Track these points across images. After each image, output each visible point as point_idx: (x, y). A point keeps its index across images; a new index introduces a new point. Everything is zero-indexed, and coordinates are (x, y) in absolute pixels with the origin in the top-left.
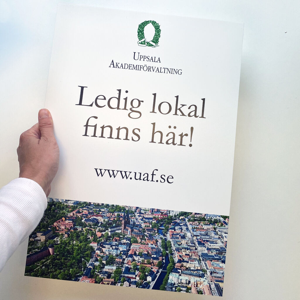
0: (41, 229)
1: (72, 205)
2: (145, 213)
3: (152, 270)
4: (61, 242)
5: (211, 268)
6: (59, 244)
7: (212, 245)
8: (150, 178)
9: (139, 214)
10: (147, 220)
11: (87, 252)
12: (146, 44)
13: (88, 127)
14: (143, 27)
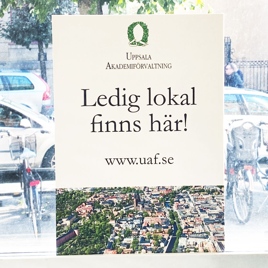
0: (65, 215)
1: (90, 191)
2: (153, 191)
3: (163, 237)
4: (84, 224)
5: (213, 230)
6: (83, 225)
7: (212, 211)
8: (153, 161)
9: (147, 193)
10: (155, 197)
11: (107, 229)
12: (137, 44)
13: (95, 124)
14: (132, 28)
